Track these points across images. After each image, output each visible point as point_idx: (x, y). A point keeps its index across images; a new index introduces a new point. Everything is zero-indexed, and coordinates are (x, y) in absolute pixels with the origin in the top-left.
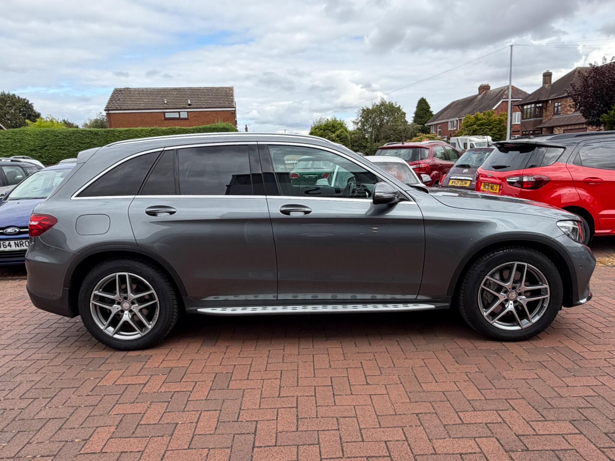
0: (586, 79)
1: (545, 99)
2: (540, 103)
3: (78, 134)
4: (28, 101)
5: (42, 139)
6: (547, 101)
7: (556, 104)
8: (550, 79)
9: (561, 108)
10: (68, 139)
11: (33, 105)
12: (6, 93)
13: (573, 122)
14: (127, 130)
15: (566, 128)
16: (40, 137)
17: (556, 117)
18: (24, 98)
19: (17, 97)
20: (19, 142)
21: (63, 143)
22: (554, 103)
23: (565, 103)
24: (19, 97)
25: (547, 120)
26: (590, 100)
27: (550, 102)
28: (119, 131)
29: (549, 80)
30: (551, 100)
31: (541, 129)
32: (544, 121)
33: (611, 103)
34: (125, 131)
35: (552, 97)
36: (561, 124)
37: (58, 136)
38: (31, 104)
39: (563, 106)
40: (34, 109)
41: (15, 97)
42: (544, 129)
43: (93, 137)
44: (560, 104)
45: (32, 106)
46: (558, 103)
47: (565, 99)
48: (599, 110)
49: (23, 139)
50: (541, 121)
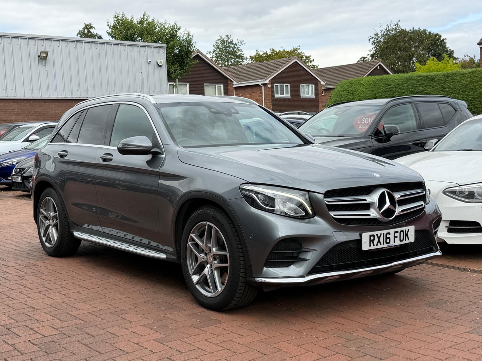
3: (411, 81)
4: (440, 36)
5: (373, 89)
10: (400, 89)
11: (445, 41)
12: (416, 28)
14: (473, 72)
16: (372, 87)
18: (436, 32)
19: (427, 32)
20: (352, 94)
21: (394, 93)
24: (430, 33)
28: (461, 74)
34: (470, 73)
37: (390, 85)
38: (443, 40)
40: (447, 46)
41: (425, 34)
43: (428, 84)
45: (445, 43)
49: (356, 91)
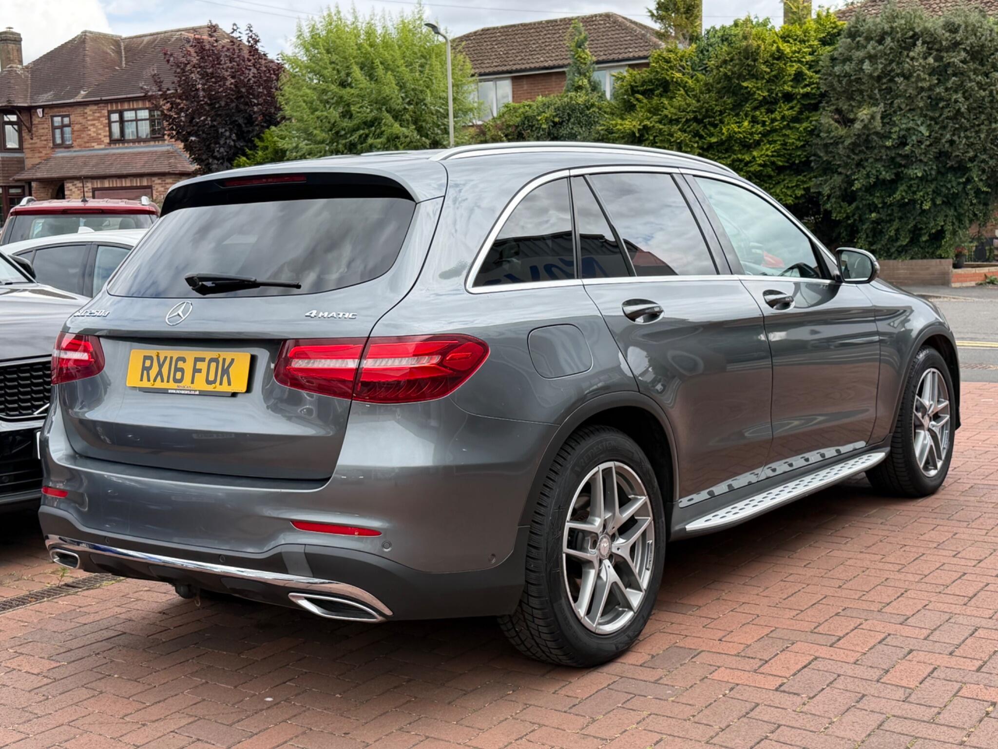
0: (181, 69)
1: (26, 105)
2: (12, 113)
6: (30, 110)
7: (57, 120)
8: (19, 50)
9: (73, 132)
13: (113, 171)
15: (98, 184)
17: (61, 153)
22: (52, 117)
23: (80, 119)
25: (38, 161)
26: (205, 120)
27: (40, 111)
29: (15, 53)
30: (43, 107)
31: (29, 182)
32: (28, 163)
33: (249, 132)
35: (44, 99)
36: (84, 172)
39: (77, 127)
42: (34, 184)
44: (66, 120)
46: (63, 117)
47: (79, 110)
48: (230, 147)
50: (21, 161)
